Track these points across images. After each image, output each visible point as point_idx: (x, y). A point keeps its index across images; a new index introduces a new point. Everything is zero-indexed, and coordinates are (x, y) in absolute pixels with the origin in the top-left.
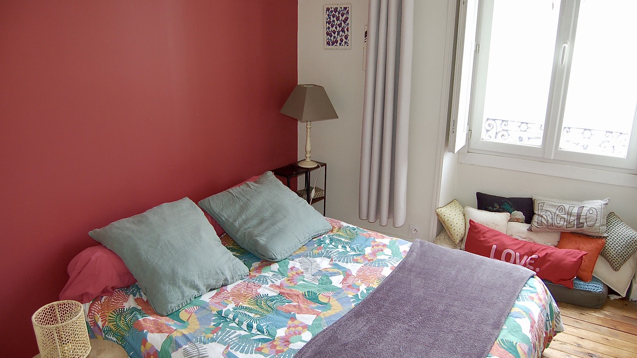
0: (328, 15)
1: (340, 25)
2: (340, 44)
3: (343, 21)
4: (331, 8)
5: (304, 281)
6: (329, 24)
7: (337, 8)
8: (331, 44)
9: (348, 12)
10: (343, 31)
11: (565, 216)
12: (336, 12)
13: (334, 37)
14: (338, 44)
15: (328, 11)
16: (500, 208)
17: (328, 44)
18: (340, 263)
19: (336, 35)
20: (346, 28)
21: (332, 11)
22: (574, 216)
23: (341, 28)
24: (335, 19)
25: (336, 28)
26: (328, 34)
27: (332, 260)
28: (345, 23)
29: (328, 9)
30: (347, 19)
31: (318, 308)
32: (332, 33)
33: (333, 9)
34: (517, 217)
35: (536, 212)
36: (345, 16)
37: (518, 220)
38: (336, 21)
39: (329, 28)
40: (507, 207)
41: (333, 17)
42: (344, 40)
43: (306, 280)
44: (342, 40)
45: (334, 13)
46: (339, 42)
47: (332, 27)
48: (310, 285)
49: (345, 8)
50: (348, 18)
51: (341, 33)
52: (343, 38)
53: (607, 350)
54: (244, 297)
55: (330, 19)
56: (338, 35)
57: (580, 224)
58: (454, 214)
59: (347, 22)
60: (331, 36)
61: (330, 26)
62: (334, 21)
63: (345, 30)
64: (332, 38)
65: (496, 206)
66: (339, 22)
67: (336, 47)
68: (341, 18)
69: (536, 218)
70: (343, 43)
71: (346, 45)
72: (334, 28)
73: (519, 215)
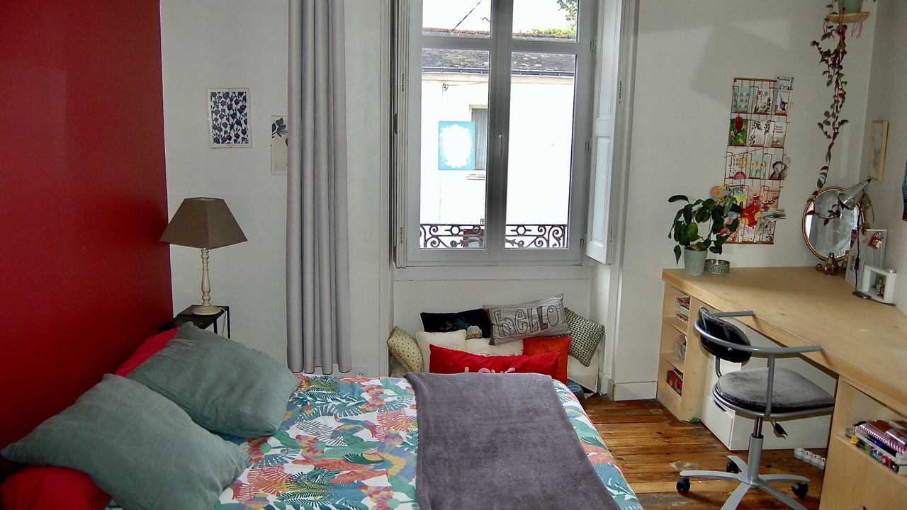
0: (215, 102)
1: (234, 116)
2: (235, 141)
3: (238, 110)
4: (219, 93)
5: (327, 446)
6: (216, 114)
7: (228, 93)
8: (221, 141)
9: (245, 99)
10: (239, 123)
11: (527, 320)
12: (226, 99)
13: (226, 132)
14: (232, 141)
15: (215, 97)
16: (453, 326)
17: (216, 141)
18: (349, 417)
19: (228, 129)
20: (244, 119)
21: (220, 98)
22: (535, 318)
23: (235, 120)
24: (225, 107)
25: (228, 120)
26: (215, 127)
27: (336, 417)
28: (241, 113)
29: (214, 95)
30: (243, 108)
31: (376, 468)
32: (222, 127)
33: (221, 95)
34: (474, 332)
35: (493, 322)
36: (241, 104)
37: (475, 337)
38: (227, 111)
39: (216, 120)
40: (460, 323)
41: (223, 105)
42: (242, 135)
43: (330, 444)
44: (237, 136)
45: (223, 99)
46: (234, 138)
47: (222, 118)
48: (339, 449)
49: (241, 94)
50: (245, 107)
51: (236, 126)
52: (240, 133)
53: (616, 442)
54: (275, 484)
55: (218, 107)
56: (231, 129)
57: (544, 326)
58: (407, 342)
59: (245, 112)
60: (220, 130)
61: (218, 117)
62: (224, 110)
63: (242, 122)
64: (222, 133)
65: (448, 325)
66: (232, 112)
67: (229, 146)
68: (234, 106)
69: (496, 330)
70: (240, 140)
71: (244, 142)
72: (224, 120)
73: (475, 329)
